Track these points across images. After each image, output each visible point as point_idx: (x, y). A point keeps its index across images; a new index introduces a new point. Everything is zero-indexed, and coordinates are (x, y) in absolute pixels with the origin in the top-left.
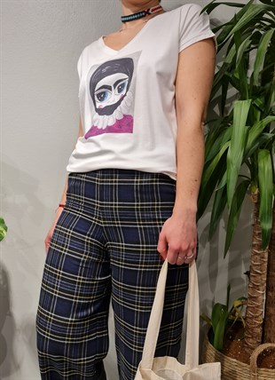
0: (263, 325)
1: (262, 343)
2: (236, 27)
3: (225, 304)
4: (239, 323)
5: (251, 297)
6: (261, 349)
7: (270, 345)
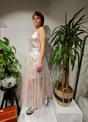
0: (65, 84)
1: (64, 88)
2: (60, 32)
3: (58, 80)
4: (61, 84)
5: (62, 79)
6: (64, 89)
7: (66, 88)
